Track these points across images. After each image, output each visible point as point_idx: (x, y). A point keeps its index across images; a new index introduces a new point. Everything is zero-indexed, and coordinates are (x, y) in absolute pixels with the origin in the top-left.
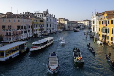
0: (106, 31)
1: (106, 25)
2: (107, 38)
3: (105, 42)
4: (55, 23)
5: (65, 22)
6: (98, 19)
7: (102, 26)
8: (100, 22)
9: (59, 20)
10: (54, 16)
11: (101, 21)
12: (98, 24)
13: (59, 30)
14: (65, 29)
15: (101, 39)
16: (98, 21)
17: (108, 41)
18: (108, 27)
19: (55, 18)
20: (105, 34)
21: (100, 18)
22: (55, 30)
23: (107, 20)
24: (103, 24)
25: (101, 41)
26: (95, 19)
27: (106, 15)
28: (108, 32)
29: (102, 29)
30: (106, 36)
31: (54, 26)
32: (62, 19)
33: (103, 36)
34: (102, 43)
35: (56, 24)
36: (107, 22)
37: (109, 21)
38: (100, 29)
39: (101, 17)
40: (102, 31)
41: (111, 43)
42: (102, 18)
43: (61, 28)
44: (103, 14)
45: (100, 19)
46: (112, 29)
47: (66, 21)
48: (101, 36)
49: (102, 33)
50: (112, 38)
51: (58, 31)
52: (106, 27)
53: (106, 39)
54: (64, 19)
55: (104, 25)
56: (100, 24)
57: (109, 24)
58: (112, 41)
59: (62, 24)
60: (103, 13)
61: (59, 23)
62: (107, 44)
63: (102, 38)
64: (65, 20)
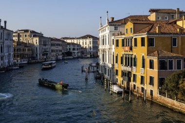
0: (130, 61)
1: (131, 49)
2: (132, 78)
3: (128, 88)
4: (7, 43)
5: (36, 41)
6: (114, 35)
7: (122, 51)
8: (117, 41)
9: (19, 36)
10: (5, 22)
11: (120, 38)
12: (113, 47)
13: (19, 61)
14: (33, 58)
15: (119, 82)
16: (113, 38)
17: (134, 85)
18: (135, 54)
20: (128, 69)
21: (117, 32)
22: (6, 61)
24: (123, 45)
25: (120, 87)
26: (105, 33)
27: (130, 25)
28: (135, 65)
29: (122, 58)
30: (129, 73)
31: (5, 50)
32: (26, 31)
33: (124, 74)
34: (122, 90)
35: (9, 47)
36: (133, 40)
37: (136, 39)
38: (117, 57)
39: (120, 29)
40: (122, 63)
41: (140, 90)
42: (123, 33)
43: (22, 56)
44: (124, 22)
45: (118, 35)
46: (143, 57)
47: (38, 39)
48: (120, 73)
49: (121, 68)
50: (142, 77)
51: (15, 65)
52: (131, 53)
53: (129, 80)
54: (33, 32)
55: (127, 48)
56: (117, 45)
57: (136, 45)
58: (142, 86)
59: (25, 45)
60: (124, 19)
61: (19, 43)
62: (132, 93)
63: (122, 79)
64: (34, 34)
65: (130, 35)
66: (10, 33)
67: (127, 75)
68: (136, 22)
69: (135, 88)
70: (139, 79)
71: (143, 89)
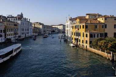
0: (78, 34)
1: (78, 29)
2: (79, 41)
3: (77, 45)
4: (30, 27)
5: (41, 27)
7: (75, 30)
8: (73, 26)
9: (35, 25)
10: (29, 19)
12: (71, 29)
13: (35, 34)
14: (40, 33)
16: (71, 25)
17: (80, 44)
18: (80, 31)
19: (30, 22)
20: (77, 37)
22: (30, 34)
23: (79, 24)
24: (75, 28)
25: (74, 44)
26: (68, 23)
27: (78, 20)
28: (80, 36)
29: (75, 33)
30: (78, 39)
31: (29, 30)
32: (37, 23)
33: (75, 39)
35: (31, 29)
36: (79, 26)
37: (80, 26)
38: (73, 33)
39: (74, 22)
40: (75, 35)
41: (82, 46)
43: (36, 32)
45: (73, 24)
46: (83, 33)
47: (42, 26)
48: (74, 39)
49: (74, 37)
50: (83, 41)
51: (33, 35)
52: (78, 31)
53: (78, 42)
54: (40, 23)
55: (77, 29)
56: (73, 28)
57: (80, 28)
58: (83, 44)
59: (37, 28)
60: (76, 18)
61: (35, 27)
62: (79, 47)
63: (74, 41)
64: (40, 24)
65: (78, 24)
66: (31, 24)
67: (77, 40)
68: (80, 19)
69: (80, 45)
70: (81, 41)
71: (83, 45)
